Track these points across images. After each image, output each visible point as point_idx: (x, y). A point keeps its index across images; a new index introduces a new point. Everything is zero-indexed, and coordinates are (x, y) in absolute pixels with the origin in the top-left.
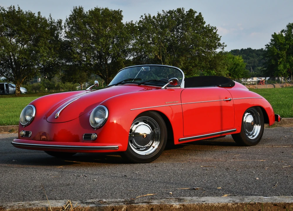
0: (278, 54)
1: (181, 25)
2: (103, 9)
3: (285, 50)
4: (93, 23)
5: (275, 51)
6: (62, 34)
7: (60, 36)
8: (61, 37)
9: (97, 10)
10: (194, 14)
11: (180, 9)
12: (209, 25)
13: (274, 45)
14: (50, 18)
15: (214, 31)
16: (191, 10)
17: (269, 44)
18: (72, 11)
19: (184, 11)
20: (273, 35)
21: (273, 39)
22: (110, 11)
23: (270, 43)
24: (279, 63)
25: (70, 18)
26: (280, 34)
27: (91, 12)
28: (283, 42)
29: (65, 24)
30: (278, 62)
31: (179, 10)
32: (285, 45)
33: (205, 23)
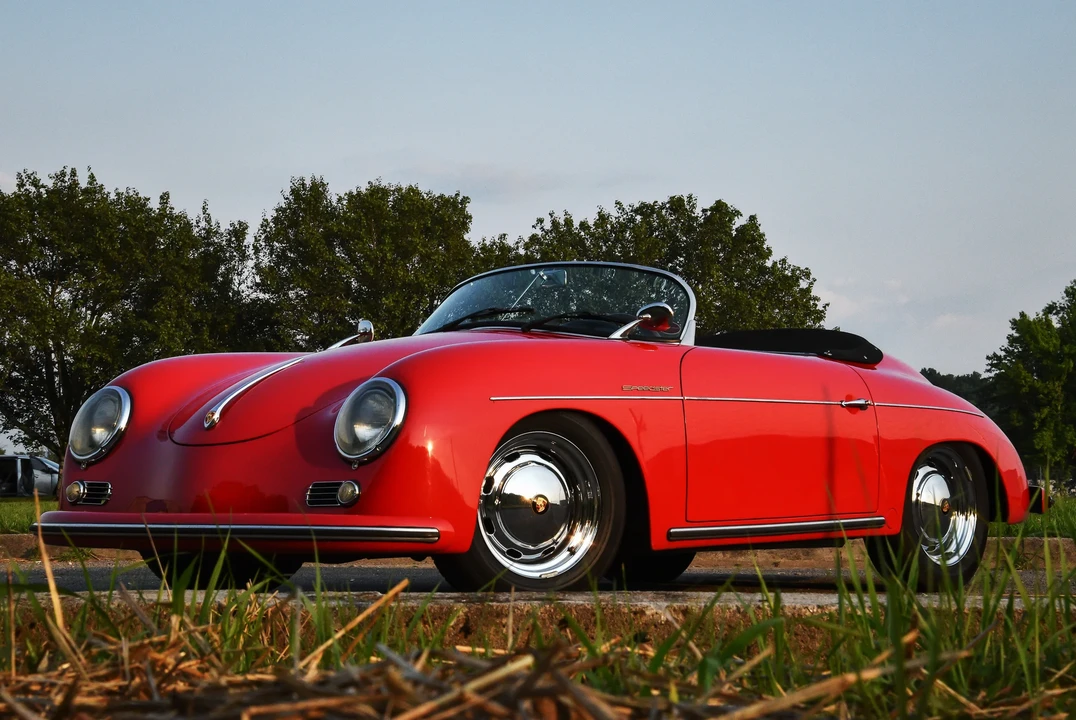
0: (1034, 391)
1: (682, 259)
2: (399, 190)
3: (1059, 379)
4: (360, 239)
5: (1024, 379)
6: (243, 277)
7: (236, 282)
8: (240, 284)
9: (377, 193)
10: (731, 220)
11: (680, 200)
12: (784, 261)
13: (1019, 356)
14: (202, 216)
15: (803, 284)
16: (719, 203)
17: (1003, 354)
18: (287, 193)
19: (693, 206)
20: (1014, 323)
21: (1016, 335)
22: (423, 199)
23: (1005, 350)
24: (1036, 424)
25: (276, 220)
26: (1040, 320)
27: (355, 199)
28: (1051, 349)
29: (256, 240)
30: (1034, 419)
31: (676, 204)
32: (1059, 358)
33: (769, 252)
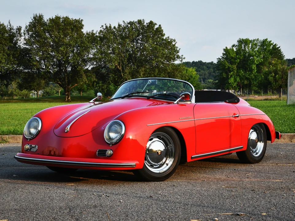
0: (229, 68)
1: (141, 36)
2: (63, 18)
3: (235, 64)
4: (54, 31)
5: (227, 64)
6: (21, 41)
7: (19, 43)
8: (20, 43)
9: (58, 18)
10: (154, 26)
11: (141, 20)
12: (168, 37)
13: (225, 58)
14: (9, 24)
15: (173, 43)
16: (151, 21)
17: (221, 58)
18: (32, 18)
19: (144, 22)
20: (224, 49)
21: (225, 53)
22: (70, 20)
23: (222, 57)
24: (229, 76)
25: (29, 25)
26: (231, 49)
27: (51, 20)
28: (234, 57)
29: (24, 31)
30: (229, 75)
31: (140, 22)
32: (235, 59)
33: (164, 34)
